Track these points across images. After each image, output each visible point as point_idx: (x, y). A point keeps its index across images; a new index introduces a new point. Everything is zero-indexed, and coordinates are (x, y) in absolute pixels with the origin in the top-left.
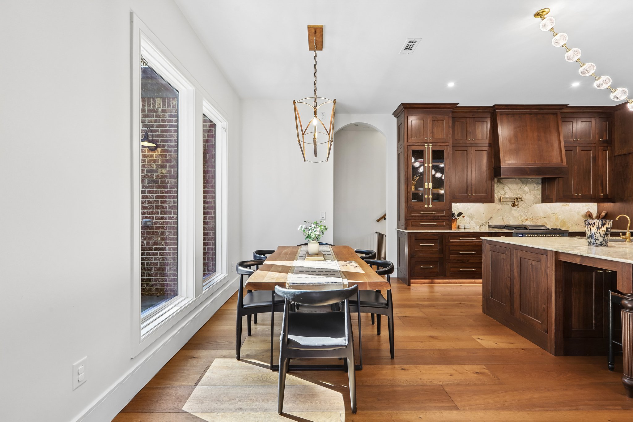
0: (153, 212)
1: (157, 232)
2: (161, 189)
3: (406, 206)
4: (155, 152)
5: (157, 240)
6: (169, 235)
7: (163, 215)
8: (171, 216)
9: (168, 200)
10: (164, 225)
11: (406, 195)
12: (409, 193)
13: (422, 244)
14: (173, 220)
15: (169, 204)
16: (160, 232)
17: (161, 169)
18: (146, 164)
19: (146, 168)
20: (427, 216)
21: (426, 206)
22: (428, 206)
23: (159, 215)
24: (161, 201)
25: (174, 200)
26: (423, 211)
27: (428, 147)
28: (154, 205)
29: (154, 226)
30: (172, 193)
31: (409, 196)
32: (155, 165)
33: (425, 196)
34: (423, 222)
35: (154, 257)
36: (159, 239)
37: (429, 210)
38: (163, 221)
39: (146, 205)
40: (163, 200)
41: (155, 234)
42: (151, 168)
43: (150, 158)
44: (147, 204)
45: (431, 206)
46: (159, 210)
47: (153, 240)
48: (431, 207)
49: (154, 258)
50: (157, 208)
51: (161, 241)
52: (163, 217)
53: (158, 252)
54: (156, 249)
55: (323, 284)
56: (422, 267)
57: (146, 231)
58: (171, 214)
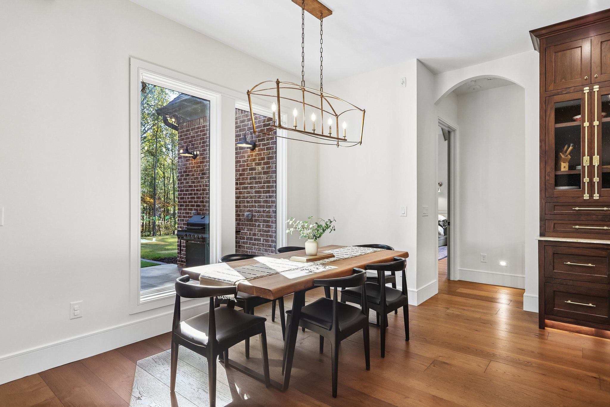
0: (252, 206)
1: (255, 224)
2: (258, 185)
3: (544, 196)
4: (254, 152)
5: (256, 231)
6: (263, 227)
7: (259, 209)
8: (264, 209)
9: (262, 194)
10: (259, 218)
11: (543, 178)
12: (549, 176)
13: (569, 263)
14: (265, 213)
15: (263, 198)
16: (257, 224)
17: (258, 167)
18: (249, 163)
19: (248, 167)
20: (588, 214)
21: (586, 196)
22: (591, 196)
23: (257, 209)
24: (258, 195)
25: (266, 194)
26: (579, 206)
27: (591, 93)
28: (254, 199)
29: (254, 218)
30: (265, 189)
31: (548, 180)
32: (254, 163)
33: (583, 180)
34: (579, 225)
35: (253, 246)
36: (257, 230)
37: (591, 203)
38: (259, 214)
39: (249, 200)
40: (259, 194)
41: (254, 226)
42: (252, 166)
43: (251, 157)
44: (250, 198)
45: (596, 196)
46: (257, 204)
47: (253, 231)
48: (598, 198)
49: (253, 248)
50: (255, 202)
51: (258, 233)
52: (259, 210)
53: (256, 242)
54: (255, 240)
55: (221, 281)
56: (569, 302)
57: (248, 223)
58: (264, 208)
